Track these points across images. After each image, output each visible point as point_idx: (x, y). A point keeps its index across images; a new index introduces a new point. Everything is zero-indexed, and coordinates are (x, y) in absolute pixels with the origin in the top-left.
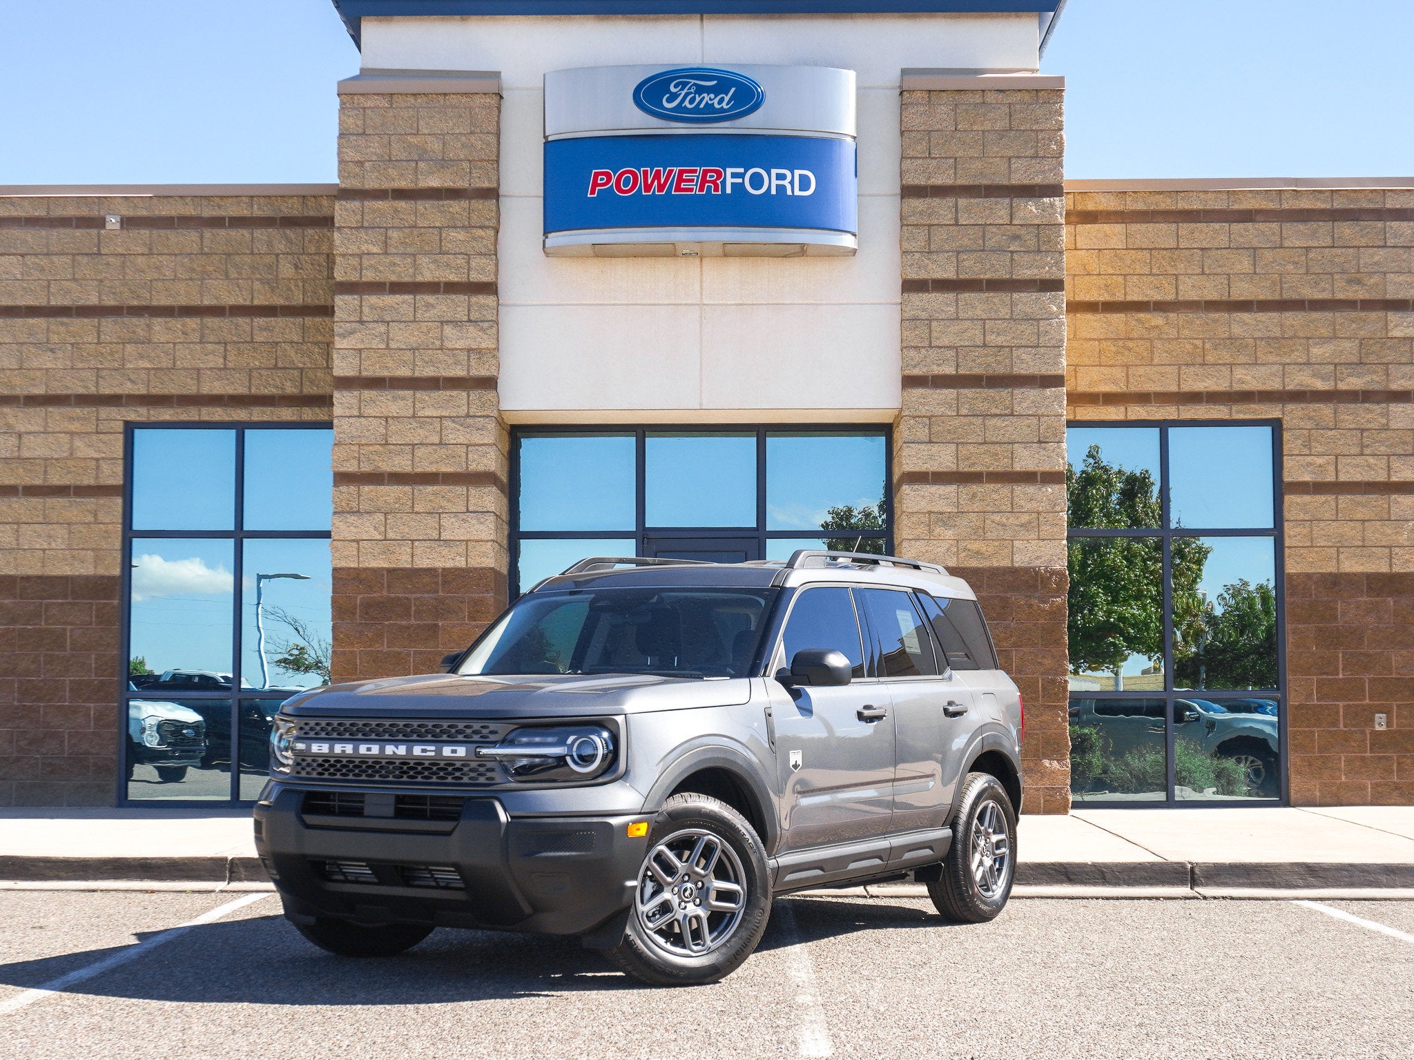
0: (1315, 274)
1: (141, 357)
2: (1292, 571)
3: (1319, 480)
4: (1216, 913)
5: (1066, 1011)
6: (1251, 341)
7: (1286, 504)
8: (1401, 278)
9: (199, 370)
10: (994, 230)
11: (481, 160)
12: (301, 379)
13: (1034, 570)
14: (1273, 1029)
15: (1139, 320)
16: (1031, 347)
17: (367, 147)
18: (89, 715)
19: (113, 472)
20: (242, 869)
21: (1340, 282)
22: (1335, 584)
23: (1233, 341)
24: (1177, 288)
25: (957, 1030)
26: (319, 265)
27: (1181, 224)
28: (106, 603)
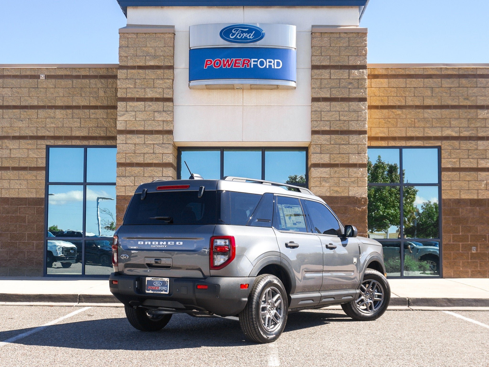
0: (453, 96)
1: (52, 123)
2: (444, 198)
3: (454, 167)
4: (416, 315)
5: (362, 351)
6: (431, 119)
7: (442, 175)
8: (482, 98)
9: (71, 127)
10: (343, 81)
11: (168, 56)
12: (106, 131)
13: (356, 197)
14: (433, 357)
15: (392, 112)
16: (355, 121)
17: (129, 51)
18: (34, 245)
19: (42, 162)
20: (83, 298)
21: (461, 99)
22: (459, 202)
23: (425, 119)
24: (406, 101)
25: (324, 357)
26: (112, 92)
27: (407, 79)
28: (40, 207)
